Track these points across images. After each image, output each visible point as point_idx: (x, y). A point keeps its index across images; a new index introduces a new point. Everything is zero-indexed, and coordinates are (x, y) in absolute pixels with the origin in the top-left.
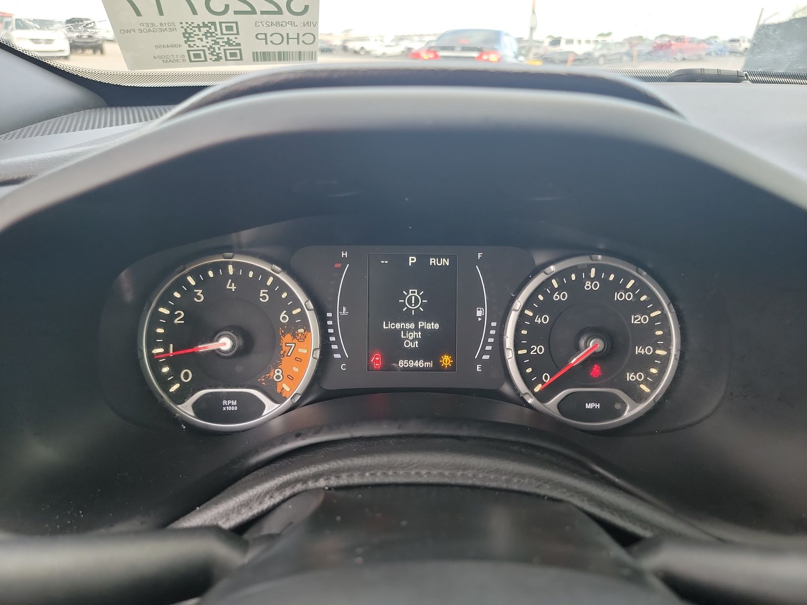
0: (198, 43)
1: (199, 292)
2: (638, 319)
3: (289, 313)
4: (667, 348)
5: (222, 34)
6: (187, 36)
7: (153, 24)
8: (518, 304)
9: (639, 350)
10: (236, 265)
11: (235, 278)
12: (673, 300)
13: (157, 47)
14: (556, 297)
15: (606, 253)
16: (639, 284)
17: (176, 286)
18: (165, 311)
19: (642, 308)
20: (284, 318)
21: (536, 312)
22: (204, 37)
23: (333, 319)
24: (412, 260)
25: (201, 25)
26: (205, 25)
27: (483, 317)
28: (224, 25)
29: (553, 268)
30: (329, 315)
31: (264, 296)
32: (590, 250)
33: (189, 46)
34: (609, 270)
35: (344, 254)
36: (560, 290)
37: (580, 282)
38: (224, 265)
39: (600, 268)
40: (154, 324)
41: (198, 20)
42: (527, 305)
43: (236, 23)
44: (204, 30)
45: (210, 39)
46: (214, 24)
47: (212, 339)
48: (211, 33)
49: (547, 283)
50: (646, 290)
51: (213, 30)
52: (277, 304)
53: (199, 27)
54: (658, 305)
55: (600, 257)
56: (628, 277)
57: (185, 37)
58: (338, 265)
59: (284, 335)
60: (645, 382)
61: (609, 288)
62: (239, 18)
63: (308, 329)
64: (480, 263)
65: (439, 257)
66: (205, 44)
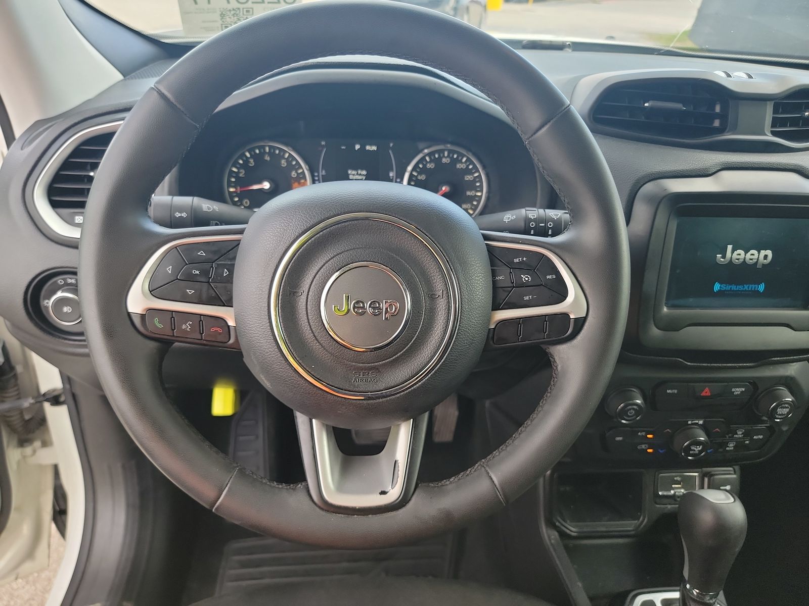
0: (228, 19)
1: (252, 161)
2: (468, 178)
3: (296, 172)
4: (482, 191)
5: (243, 14)
6: (222, 15)
7: (203, 9)
8: (410, 168)
9: (468, 193)
10: (270, 147)
11: (270, 154)
12: (484, 167)
13: (204, 22)
14: (429, 166)
15: (452, 143)
16: (468, 160)
17: (241, 157)
18: (235, 169)
19: (469, 172)
20: (294, 174)
21: (419, 173)
22: (232, 17)
23: (318, 176)
24: (357, 147)
25: (232, 10)
26: (234, 10)
27: (393, 177)
28: (245, 10)
29: (426, 151)
30: (316, 174)
31: (284, 163)
32: (445, 142)
33: (223, 21)
34: (454, 152)
35: (323, 143)
36: (430, 162)
37: (440, 158)
38: (263, 147)
39: (450, 151)
40: (230, 176)
41: (230, 7)
42: (414, 169)
43: (252, 9)
44: (232, 12)
45: (236, 18)
46: (239, 9)
47: (260, 182)
48: (237, 14)
49: (423, 159)
50: (472, 163)
51: (238, 12)
52: (291, 167)
53: (230, 10)
54: (478, 171)
55: (449, 146)
56: (463, 156)
57: (221, 16)
58: (320, 149)
59: (294, 183)
60: (471, 209)
61: (454, 162)
62: (255, 6)
63: (306, 180)
64: (392, 148)
65: (371, 145)
66: (232, 20)
